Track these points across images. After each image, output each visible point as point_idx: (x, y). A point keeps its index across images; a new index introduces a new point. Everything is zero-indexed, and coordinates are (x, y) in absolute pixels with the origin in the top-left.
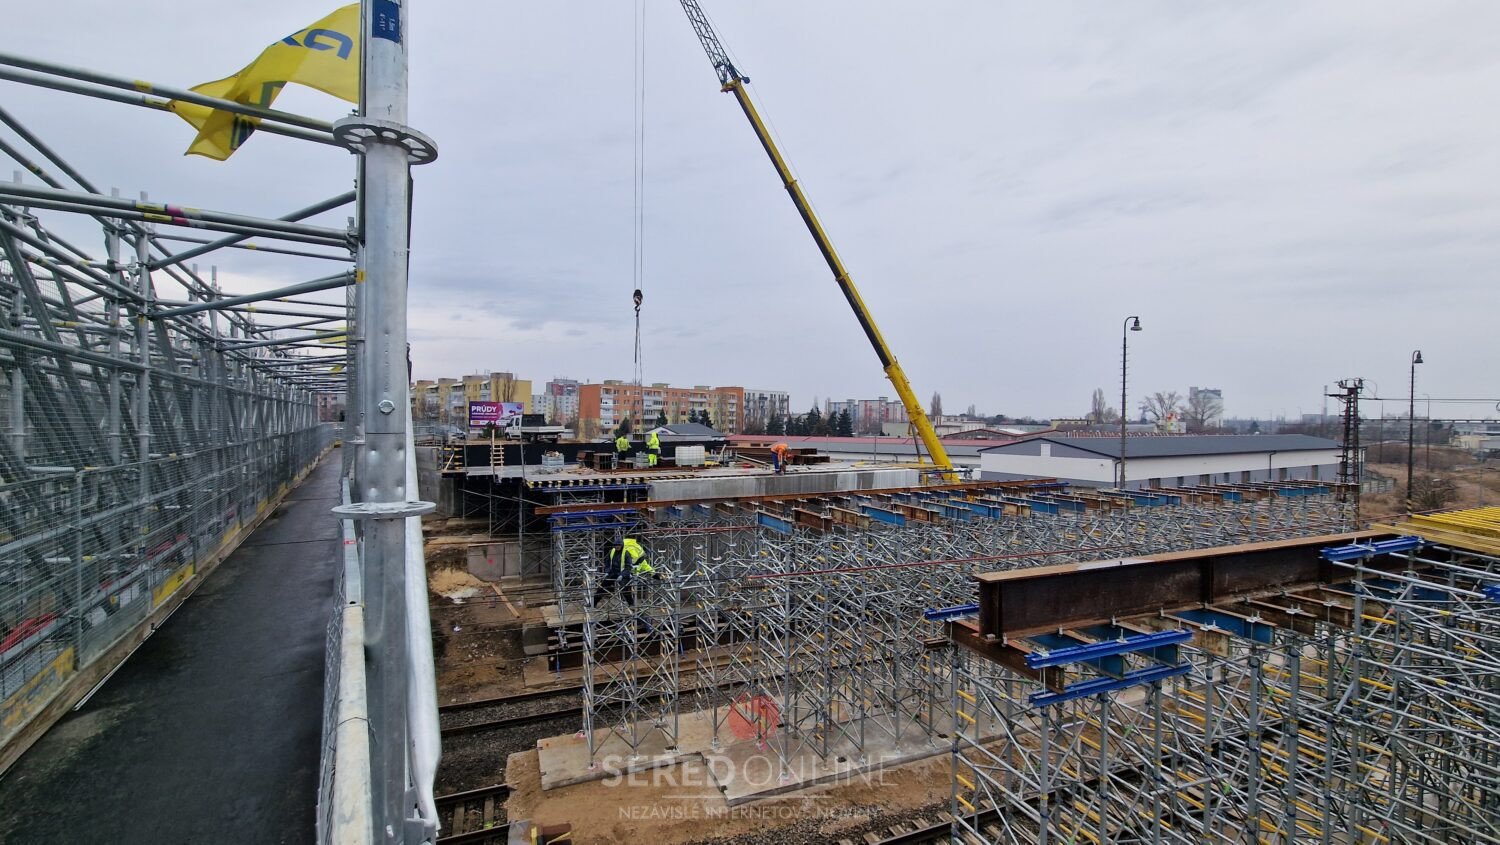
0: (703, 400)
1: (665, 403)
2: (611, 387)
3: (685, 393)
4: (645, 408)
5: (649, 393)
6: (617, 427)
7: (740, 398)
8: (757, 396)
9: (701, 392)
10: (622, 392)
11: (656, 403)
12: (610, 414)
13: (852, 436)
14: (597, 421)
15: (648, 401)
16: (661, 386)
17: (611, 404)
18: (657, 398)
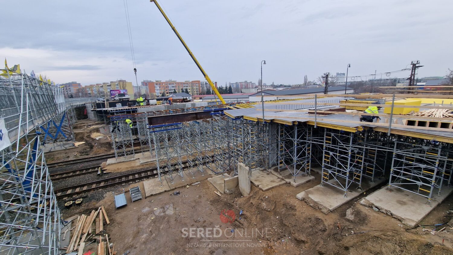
0: (188, 85)
1: (176, 87)
2: (158, 83)
3: (182, 83)
4: (169, 89)
5: (170, 84)
6: (161, 95)
7: (199, 84)
8: (204, 83)
9: (187, 83)
10: (161, 84)
11: (173, 87)
12: (159, 91)
13: (232, 94)
14: (154, 94)
15: (170, 86)
16: (174, 81)
17: (158, 88)
18: (173, 85)
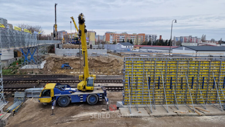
1: (125, 37)
2: (112, 34)
3: (130, 35)
4: (120, 39)
5: (121, 35)
6: (113, 43)
7: (144, 36)
8: (149, 36)
9: (134, 35)
10: (115, 35)
14: (109, 42)
17: (112, 38)
18: (123, 37)
